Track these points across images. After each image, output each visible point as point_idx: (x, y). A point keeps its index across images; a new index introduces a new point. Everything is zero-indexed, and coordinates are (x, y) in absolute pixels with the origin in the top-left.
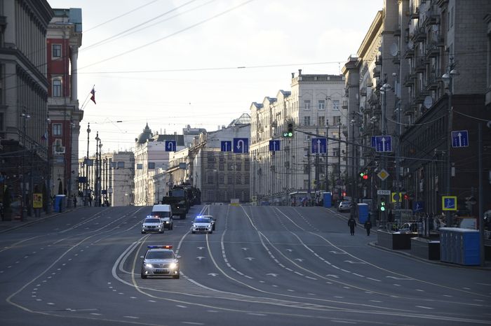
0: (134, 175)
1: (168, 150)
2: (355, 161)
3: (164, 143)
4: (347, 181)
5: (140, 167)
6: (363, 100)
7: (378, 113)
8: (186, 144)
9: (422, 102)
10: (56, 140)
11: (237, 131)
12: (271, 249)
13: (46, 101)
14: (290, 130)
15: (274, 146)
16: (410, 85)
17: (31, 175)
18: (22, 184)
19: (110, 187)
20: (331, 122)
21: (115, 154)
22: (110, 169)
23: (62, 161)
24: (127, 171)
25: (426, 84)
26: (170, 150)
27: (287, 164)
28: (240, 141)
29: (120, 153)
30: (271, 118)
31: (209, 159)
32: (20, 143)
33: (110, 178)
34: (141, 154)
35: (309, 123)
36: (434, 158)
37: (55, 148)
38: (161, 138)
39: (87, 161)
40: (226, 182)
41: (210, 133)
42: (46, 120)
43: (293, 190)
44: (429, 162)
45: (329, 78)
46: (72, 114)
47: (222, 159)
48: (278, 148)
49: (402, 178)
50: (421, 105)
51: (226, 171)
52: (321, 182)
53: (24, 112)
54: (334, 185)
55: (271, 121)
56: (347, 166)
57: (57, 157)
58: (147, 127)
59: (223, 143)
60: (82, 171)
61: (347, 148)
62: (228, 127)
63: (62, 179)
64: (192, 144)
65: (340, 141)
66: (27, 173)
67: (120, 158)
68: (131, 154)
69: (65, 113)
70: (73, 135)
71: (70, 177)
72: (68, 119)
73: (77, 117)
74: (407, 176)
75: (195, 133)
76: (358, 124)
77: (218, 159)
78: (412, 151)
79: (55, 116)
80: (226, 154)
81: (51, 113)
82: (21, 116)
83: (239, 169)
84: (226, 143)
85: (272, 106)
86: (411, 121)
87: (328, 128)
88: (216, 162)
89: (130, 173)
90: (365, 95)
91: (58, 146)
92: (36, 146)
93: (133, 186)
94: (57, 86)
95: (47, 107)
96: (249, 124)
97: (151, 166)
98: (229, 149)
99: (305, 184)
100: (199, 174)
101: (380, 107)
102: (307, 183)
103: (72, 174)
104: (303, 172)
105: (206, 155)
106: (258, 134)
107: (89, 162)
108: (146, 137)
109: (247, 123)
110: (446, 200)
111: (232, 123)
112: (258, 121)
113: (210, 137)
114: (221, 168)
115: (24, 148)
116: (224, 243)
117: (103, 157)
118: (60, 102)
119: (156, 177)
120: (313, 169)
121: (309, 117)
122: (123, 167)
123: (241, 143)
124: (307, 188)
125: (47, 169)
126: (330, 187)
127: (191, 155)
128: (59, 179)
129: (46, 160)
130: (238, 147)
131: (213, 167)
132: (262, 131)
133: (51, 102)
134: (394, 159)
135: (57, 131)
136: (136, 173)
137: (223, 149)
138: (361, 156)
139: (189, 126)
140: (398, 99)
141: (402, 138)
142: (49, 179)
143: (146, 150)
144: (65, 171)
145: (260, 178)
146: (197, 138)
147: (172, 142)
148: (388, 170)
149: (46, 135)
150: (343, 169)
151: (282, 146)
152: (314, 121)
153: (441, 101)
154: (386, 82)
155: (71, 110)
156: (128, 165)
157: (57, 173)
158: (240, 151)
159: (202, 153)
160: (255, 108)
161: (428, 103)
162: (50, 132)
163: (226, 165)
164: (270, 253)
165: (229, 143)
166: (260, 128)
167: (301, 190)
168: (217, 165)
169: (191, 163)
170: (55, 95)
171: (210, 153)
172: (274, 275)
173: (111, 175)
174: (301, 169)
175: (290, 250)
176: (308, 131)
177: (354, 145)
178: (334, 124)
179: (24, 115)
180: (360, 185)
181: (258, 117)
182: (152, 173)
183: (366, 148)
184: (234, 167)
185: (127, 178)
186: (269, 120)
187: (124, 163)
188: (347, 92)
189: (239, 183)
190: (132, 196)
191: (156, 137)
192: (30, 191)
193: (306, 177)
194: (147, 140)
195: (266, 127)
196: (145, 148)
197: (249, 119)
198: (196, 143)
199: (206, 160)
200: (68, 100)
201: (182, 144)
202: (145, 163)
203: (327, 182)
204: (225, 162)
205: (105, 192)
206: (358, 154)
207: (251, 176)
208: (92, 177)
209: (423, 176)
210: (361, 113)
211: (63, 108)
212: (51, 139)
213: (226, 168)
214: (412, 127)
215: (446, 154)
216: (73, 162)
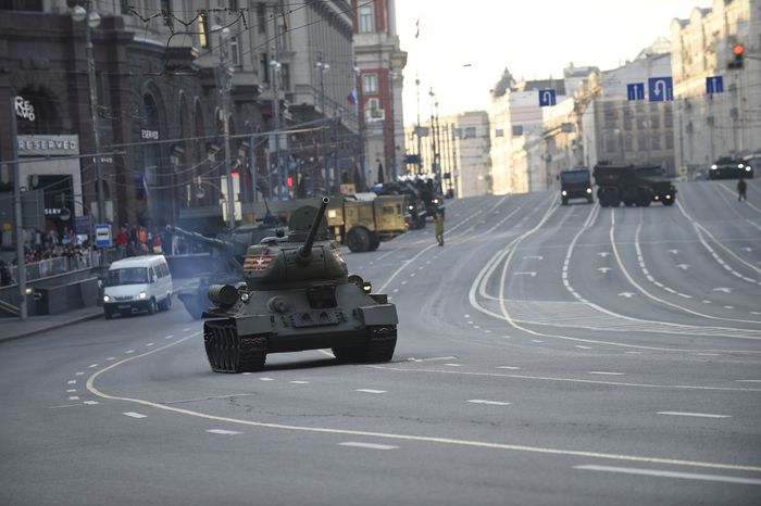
0: (489, 146)
1: (542, 104)
3: (535, 94)
5: (500, 133)
8: (568, 92)
10: (370, 100)
11: (650, 66)
12: (717, 249)
13: (351, 41)
15: (714, 85)
17: (336, 158)
18: (323, 171)
19: (455, 167)
21: (460, 117)
22: (454, 139)
23: (379, 131)
24: (479, 141)
26: (547, 104)
27: (734, 112)
28: (658, 82)
29: (468, 114)
30: (705, 41)
31: (607, 114)
32: (317, 109)
33: (454, 153)
34: (500, 114)
37: (368, 114)
38: (530, 86)
39: (420, 131)
40: (635, 145)
41: (606, 72)
42: (353, 71)
43: (746, 152)
46: (391, 58)
47: (627, 113)
48: (720, 89)
51: (635, 131)
53: (320, 60)
55: (704, 44)
57: (373, 126)
58: (506, 71)
59: (630, 87)
60: (411, 147)
62: (635, 61)
63: (382, 159)
64: (578, 92)
66: (330, 154)
67: (468, 123)
68: (484, 115)
69: (380, 57)
70: (395, 91)
71: (394, 156)
72: (385, 66)
73: (398, 62)
75: (583, 74)
77: (621, 113)
79: (366, 62)
80: (633, 103)
81: (360, 58)
82: (315, 66)
83: (655, 126)
84: (636, 88)
85: (704, 20)
88: (617, 118)
89: (485, 144)
91: (373, 109)
92: (340, 112)
93: (489, 164)
94: (366, 15)
95: (353, 50)
96: (668, 54)
97: (517, 131)
98: (641, 96)
100: (593, 138)
103: (397, 152)
105: (601, 109)
106: (683, 69)
107: (422, 132)
108: (504, 86)
109: (665, 51)
111: (641, 54)
112: (683, 48)
113: (608, 78)
114: (627, 127)
115: (322, 115)
116: (641, 246)
117: (442, 123)
118: (372, 41)
119: (526, 147)
122: (474, 136)
123: (660, 86)
125: (358, 146)
127: (577, 108)
128: (378, 160)
129: (356, 132)
130: (657, 92)
131: (614, 127)
132: (690, 62)
133: (359, 41)
135: (370, 86)
136: (493, 143)
137: (631, 96)
139: (572, 64)
142: (362, 161)
143: (508, 105)
144: (386, 147)
145: (690, 137)
146: (585, 82)
147: (548, 93)
149: (355, 94)
151: (726, 83)
155: (389, 51)
156: (480, 131)
157: (374, 151)
158: (660, 98)
159: (596, 106)
160: (677, 26)
162: (360, 88)
163: (634, 121)
164: (715, 256)
165: (641, 86)
166: (686, 57)
168: (620, 122)
169: (579, 122)
170: (364, 30)
171: (608, 105)
172: (726, 290)
173: (454, 149)
174: (757, 119)
175: (749, 249)
179: (319, 64)
181: (682, 41)
182: (521, 141)
184: (647, 124)
185: (480, 152)
186: (700, 43)
187: (474, 130)
189: (657, 147)
190: (489, 179)
191: (521, 86)
192: (335, 181)
194: (508, 90)
195: (697, 55)
196: (504, 102)
197: (668, 45)
198: (585, 89)
199: (602, 115)
200: (384, 36)
201: (563, 92)
202: (507, 127)
204: (632, 117)
205: (448, 176)
207: (677, 136)
208: (427, 155)
211: (377, 50)
212: (363, 99)
213: (634, 126)
216: (396, 132)
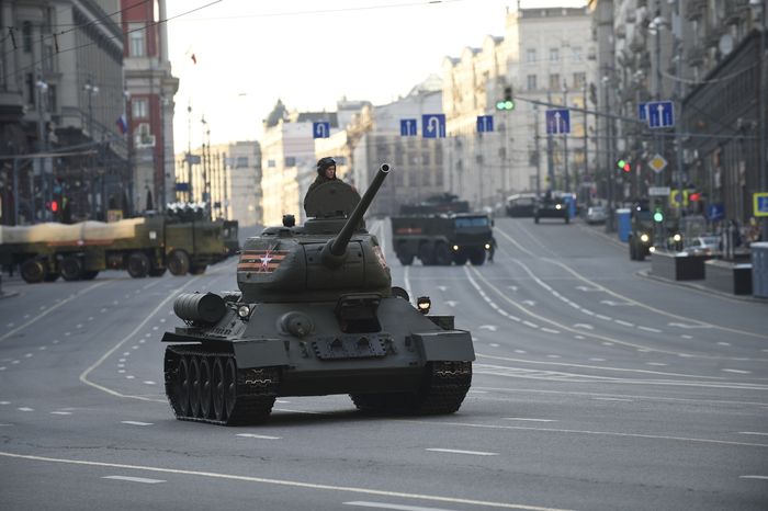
0: (261, 176)
1: (316, 136)
2: (611, 142)
3: (309, 126)
4: (597, 175)
5: (272, 164)
6: (620, 45)
7: (646, 65)
8: (341, 125)
9: (716, 44)
10: (141, 126)
11: (422, 102)
12: (485, 288)
13: (121, 64)
14: (508, 98)
15: (485, 124)
16: (697, 18)
17: (103, 183)
18: (90, 197)
19: (226, 196)
20: (570, 82)
21: (231, 146)
22: (225, 169)
23: (149, 158)
24: (251, 171)
25: (722, 14)
26: (320, 136)
27: (503, 152)
28: (432, 119)
29: (240, 144)
30: (475, 79)
31: (379, 148)
32: (85, 132)
33: (225, 182)
34: (272, 144)
35: (535, 85)
36: (738, 133)
37: (138, 139)
38: (303, 117)
39: (191, 159)
40: (406, 181)
41: (379, 107)
42: (123, 95)
43: (512, 192)
44: (730, 139)
45: (564, 13)
46: (163, 83)
47: (399, 148)
48: (490, 128)
49: (687, 168)
50: (713, 50)
51: (406, 166)
52: (557, 179)
53: (89, 82)
54: (578, 182)
55: (475, 84)
56: (597, 152)
57: (143, 152)
58: (279, 102)
59: (403, 123)
60: (181, 174)
61: (597, 123)
62: (408, 97)
63: (152, 186)
64: (351, 125)
65: (585, 112)
66: (97, 179)
67: (241, 152)
68: (256, 145)
69: (151, 82)
70: (166, 117)
71: (163, 183)
72: (156, 91)
73: (170, 88)
74: (695, 161)
75: (355, 107)
76: (614, 83)
77: (392, 149)
78: (701, 123)
79: (136, 87)
80: (405, 139)
81: (130, 83)
82: (84, 89)
83: (426, 162)
84: (409, 123)
85: (475, 60)
86: (698, 76)
87: (566, 93)
88: (389, 153)
89: (256, 174)
90: (623, 36)
91: (143, 135)
92: (109, 136)
93: (260, 194)
94: (137, 39)
95: (123, 75)
96: (439, 92)
97: (290, 162)
98: (414, 132)
99: (531, 183)
100: (365, 172)
101: (647, 56)
102: (535, 180)
103: (167, 179)
104: (527, 163)
105: (373, 143)
106: (454, 108)
107: (193, 159)
108: (277, 117)
109: (436, 89)
110: (760, 199)
111: (414, 89)
112: (454, 86)
113: (380, 113)
114: (399, 162)
115: (90, 139)
116: (410, 281)
117: (213, 151)
118: (144, 65)
119: (298, 179)
120: (544, 158)
121: (535, 76)
122: (246, 166)
123: (434, 122)
124: (535, 187)
125: (126, 171)
126: (572, 186)
127: (349, 142)
128: (147, 187)
129: (125, 158)
130: (430, 128)
131: (385, 161)
132: (461, 100)
133: (130, 65)
134: (673, 138)
135: (140, 111)
136: (264, 173)
137: (404, 132)
138: (619, 134)
139: (345, 98)
140: (677, 43)
141: (685, 102)
142: (131, 187)
143: (280, 136)
144: (155, 174)
145: (460, 175)
146: (358, 115)
147: (323, 125)
148: (666, 156)
149: (124, 118)
150: (591, 156)
151: (496, 123)
152: (543, 82)
153: (747, 41)
154: (658, 14)
155: (161, 77)
156: (252, 161)
157: (143, 178)
158: (433, 135)
159: (368, 140)
160: (449, 64)
161: (726, 46)
162: (129, 113)
163: (405, 157)
164: (482, 293)
165: (413, 122)
166: (458, 96)
167: (525, 192)
168: (392, 157)
169: (351, 156)
170: (135, 53)
171: (380, 139)
172: (492, 328)
173: (225, 178)
174: (524, 159)
175: (514, 288)
176: (535, 97)
177: (608, 117)
178: (576, 86)
179: (88, 87)
180: (620, 180)
181: (453, 79)
182: (293, 172)
183: (626, 121)
184: (418, 160)
185: (252, 182)
186: (471, 82)
187: (246, 160)
188: (595, 33)
189: (427, 184)
190: (259, 210)
191: (293, 117)
192: (102, 207)
193: (533, 171)
194: (281, 121)
195: (467, 93)
196: (277, 133)
197: (440, 82)
198: (358, 123)
199: (374, 150)
200: (155, 61)
201: (335, 125)
202: (279, 158)
203: (568, 179)
204: (404, 152)
205: (218, 205)
206: (615, 131)
207: (446, 173)
208: (198, 183)
209: (721, 163)
210: (618, 66)
211: (148, 75)
212: (133, 124)
213: (406, 161)
214: (701, 86)
215: (759, 126)
216: (167, 159)
